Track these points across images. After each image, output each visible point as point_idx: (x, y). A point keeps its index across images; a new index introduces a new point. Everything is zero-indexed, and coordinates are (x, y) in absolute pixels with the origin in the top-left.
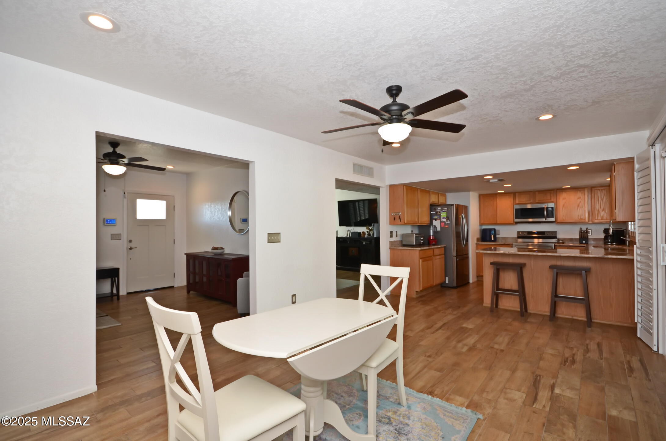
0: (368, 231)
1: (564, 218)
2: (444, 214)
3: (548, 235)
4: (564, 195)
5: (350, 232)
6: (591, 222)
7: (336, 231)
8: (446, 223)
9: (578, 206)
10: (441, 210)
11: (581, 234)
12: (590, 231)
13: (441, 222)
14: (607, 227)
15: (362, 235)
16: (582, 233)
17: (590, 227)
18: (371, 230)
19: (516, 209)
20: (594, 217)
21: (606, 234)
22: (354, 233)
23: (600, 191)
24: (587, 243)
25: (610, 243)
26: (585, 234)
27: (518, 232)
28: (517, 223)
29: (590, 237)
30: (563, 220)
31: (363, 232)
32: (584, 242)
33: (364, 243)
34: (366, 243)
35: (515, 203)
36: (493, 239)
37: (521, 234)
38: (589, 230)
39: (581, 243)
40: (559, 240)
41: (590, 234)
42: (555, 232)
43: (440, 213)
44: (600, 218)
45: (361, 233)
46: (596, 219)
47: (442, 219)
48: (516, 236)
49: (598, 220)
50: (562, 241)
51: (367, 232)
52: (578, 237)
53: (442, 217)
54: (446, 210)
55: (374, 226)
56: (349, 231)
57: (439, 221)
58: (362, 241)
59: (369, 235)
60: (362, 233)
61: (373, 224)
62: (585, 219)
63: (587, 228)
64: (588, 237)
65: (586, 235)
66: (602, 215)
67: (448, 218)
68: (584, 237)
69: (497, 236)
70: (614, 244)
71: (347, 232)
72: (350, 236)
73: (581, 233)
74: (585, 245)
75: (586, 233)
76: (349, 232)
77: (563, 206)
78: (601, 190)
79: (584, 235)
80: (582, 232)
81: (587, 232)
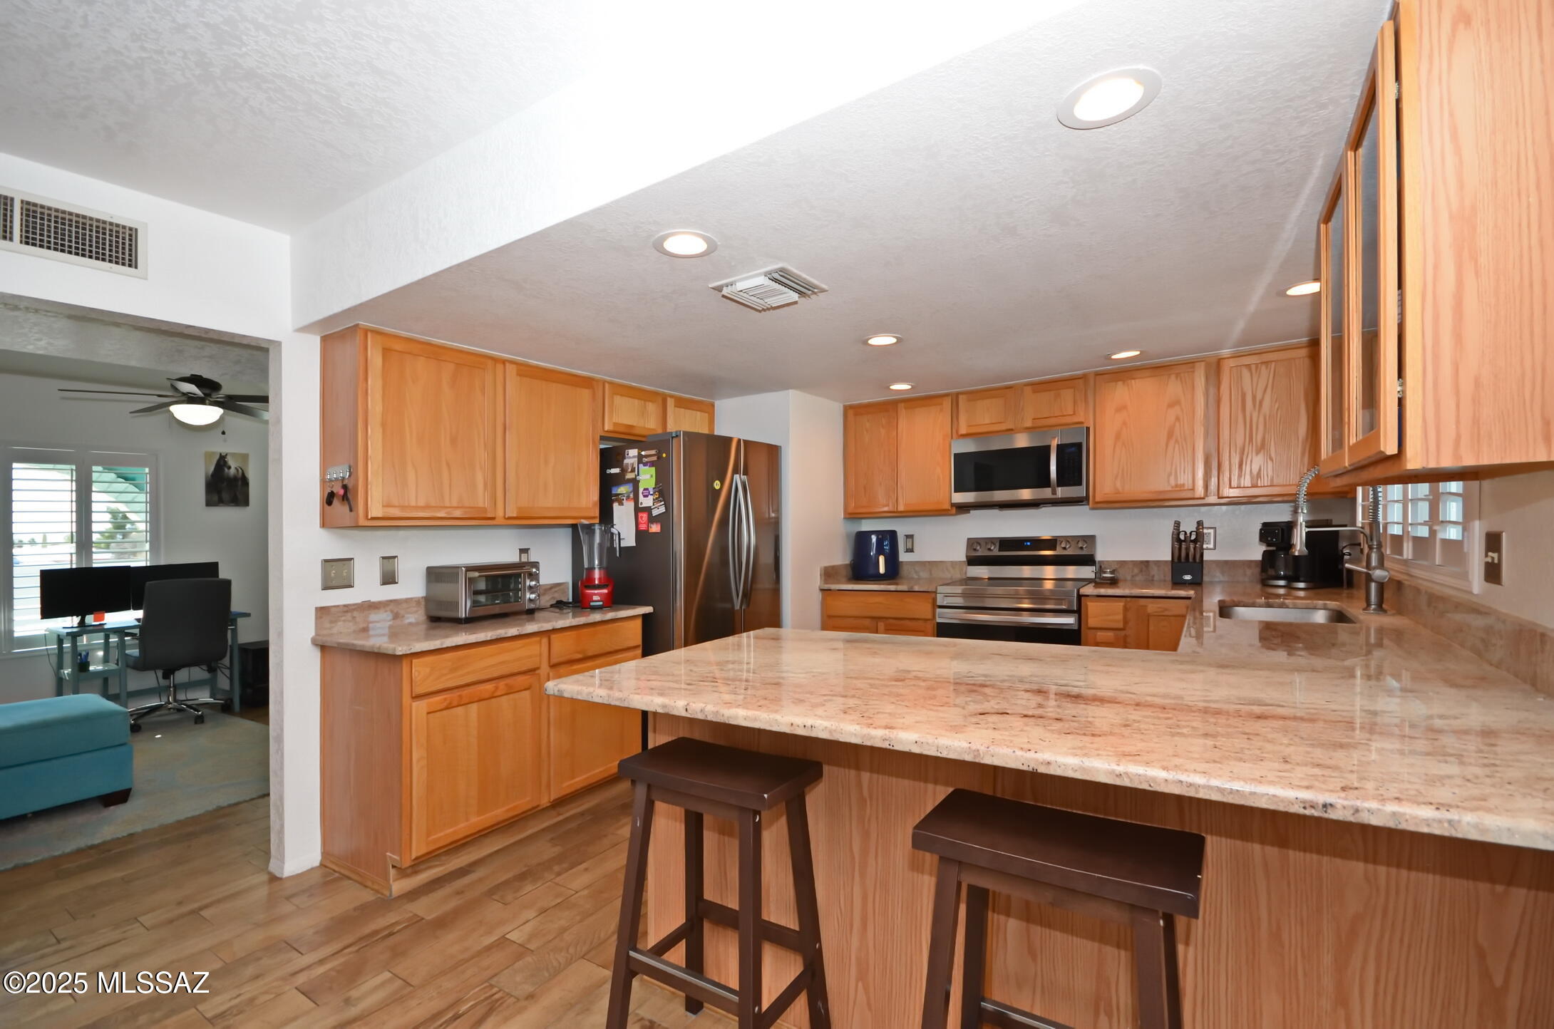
1: (1118, 485)
2: (647, 477)
3: (1069, 552)
4: (1120, 393)
6: (1212, 499)
8: (655, 513)
9: (1170, 434)
10: (640, 458)
11: (1177, 546)
12: (1212, 531)
13: (638, 510)
14: (1280, 514)
16: (1180, 541)
17: (1209, 518)
19: (955, 454)
20: (1226, 480)
21: (1268, 545)
23: (1250, 370)
24: (1197, 583)
25: (1282, 583)
26: (1192, 546)
27: (972, 543)
28: (963, 508)
29: (1208, 556)
30: (1118, 493)
32: (1188, 577)
35: (957, 432)
36: (882, 570)
37: (981, 552)
38: (1205, 531)
39: (1177, 583)
40: (1101, 570)
41: (1211, 546)
42: (1090, 540)
43: (633, 471)
44: (1247, 481)
46: (1234, 483)
47: (641, 498)
48: (961, 556)
49: (1238, 487)
50: (1111, 573)
52: (1169, 558)
53: (641, 490)
54: (655, 458)
57: (632, 504)
62: (1193, 489)
63: (1200, 524)
64: (1202, 555)
65: (1195, 548)
66: (1255, 471)
67: (663, 492)
68: (1187, 555)
69: (903, 557)
70: (1302, 585)
73: (1178, 540)
74: (1191, 593)
75: (1195, 541)
77: (1118, 436)
78: (1253, 367)
79: (1188, 549)
80: (1182, 537)
81: (1199, 537)
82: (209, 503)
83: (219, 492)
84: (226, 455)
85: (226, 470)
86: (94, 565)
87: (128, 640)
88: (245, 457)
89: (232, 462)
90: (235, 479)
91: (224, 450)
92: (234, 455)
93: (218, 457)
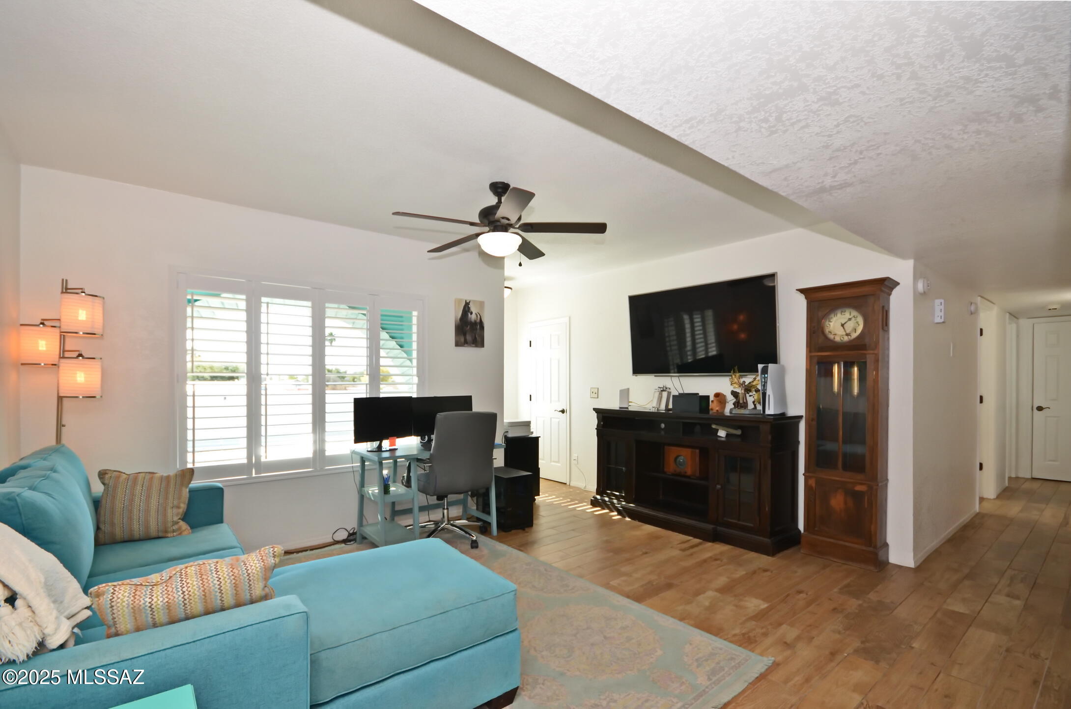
0: (739, 390)
5: (669, 393)
7: (622, 392)
15: (714, 406)
18: (748, 389)
22: (682, 399)
31: (717, 395)
33: (722, 433)
34: (727, 435)
45: (708, 397)
51: (735, 394)
55: (765, 371)
56: (663, 389)
58: (714, 426)
59: (740, 404)
60: (712, 398)
61: (760, 366)
71: (657, 394)
72: (670, 406)
76: (665, 394)
82: (457, 344)
83: (465, 334)
84: (470, 302)
85: (469, 314)
86: (382, 396)
87: (401, 461)
88: (482, 304)
89: (473, 308)
90: (475, 323)
91: (468, 299)
92: (474, 301)
93: (464, 304)
